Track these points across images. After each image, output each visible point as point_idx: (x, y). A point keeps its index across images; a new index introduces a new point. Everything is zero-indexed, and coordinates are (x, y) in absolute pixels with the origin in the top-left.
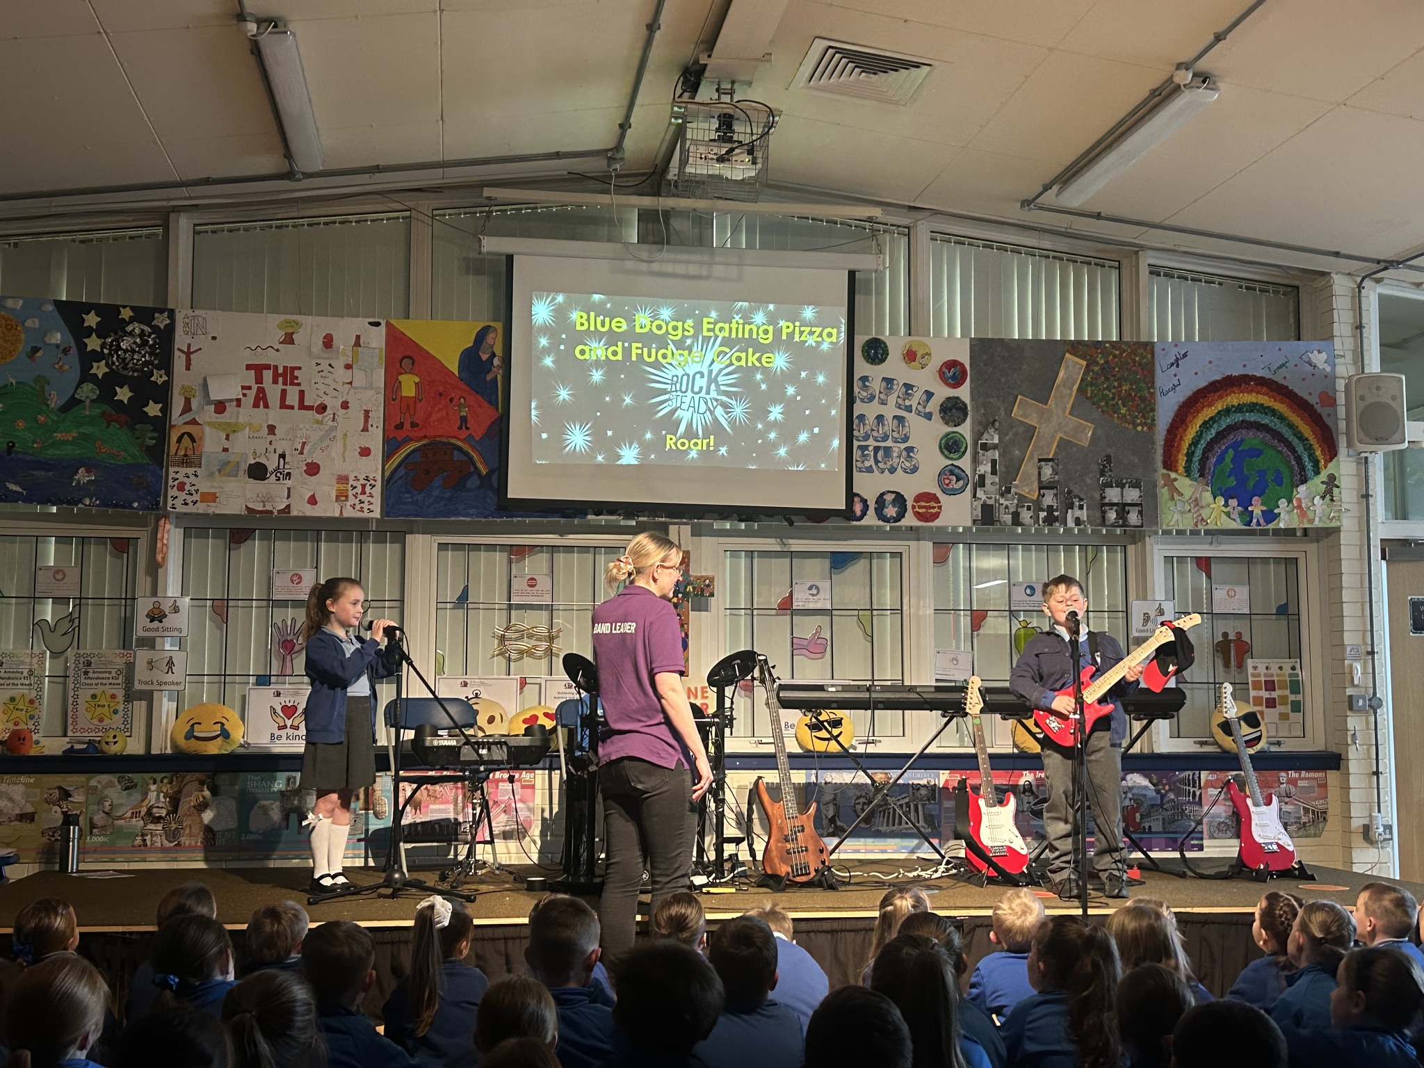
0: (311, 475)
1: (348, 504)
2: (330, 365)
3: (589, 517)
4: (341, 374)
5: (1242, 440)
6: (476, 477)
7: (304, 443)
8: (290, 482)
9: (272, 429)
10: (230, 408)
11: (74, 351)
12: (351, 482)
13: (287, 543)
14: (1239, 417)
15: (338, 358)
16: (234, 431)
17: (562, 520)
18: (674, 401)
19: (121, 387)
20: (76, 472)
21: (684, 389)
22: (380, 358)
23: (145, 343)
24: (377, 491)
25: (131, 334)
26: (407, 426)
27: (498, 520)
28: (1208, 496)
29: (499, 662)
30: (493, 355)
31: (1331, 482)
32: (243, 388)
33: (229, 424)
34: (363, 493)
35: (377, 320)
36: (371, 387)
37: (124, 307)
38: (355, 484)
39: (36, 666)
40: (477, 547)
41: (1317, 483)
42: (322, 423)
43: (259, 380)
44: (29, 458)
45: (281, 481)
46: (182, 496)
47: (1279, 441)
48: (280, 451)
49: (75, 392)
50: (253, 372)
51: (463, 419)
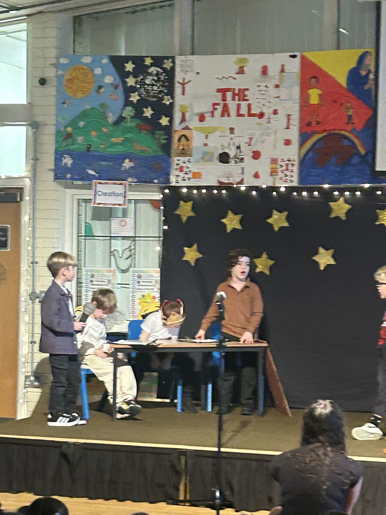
0: (256, 159)
1: (279, 177)
2: (266, 86)
4: (273, 92)
6: (358, 156)
7: (251, 139)
8: (243, 164)
9: (232, 130)
10: (208, 117)
11: (121, 88)
12: (279, 163)
15: (271, 81)
16: (210, 133)
19: (146, 108)
20: (123, 162)
22: (297, 79)
23: (159, 78)
24: (296, 169)
25: (150, 74)
26: (314, 124)
30: (369, 72)
32: (214, 104)
33: (207, 128)
34: (287, 169)
35: (295, 54)
36: (291, 99)
37: (148, 57)
38: (283, 164)
39: (111, 278)
42: (261, 124)
43: (224, 100)
44: (98, 154)
45: (238, 164)
46: (182, 174)
48: (237, 145)
49: (122, 113)
50: (221, 93)
51: (350, 117)
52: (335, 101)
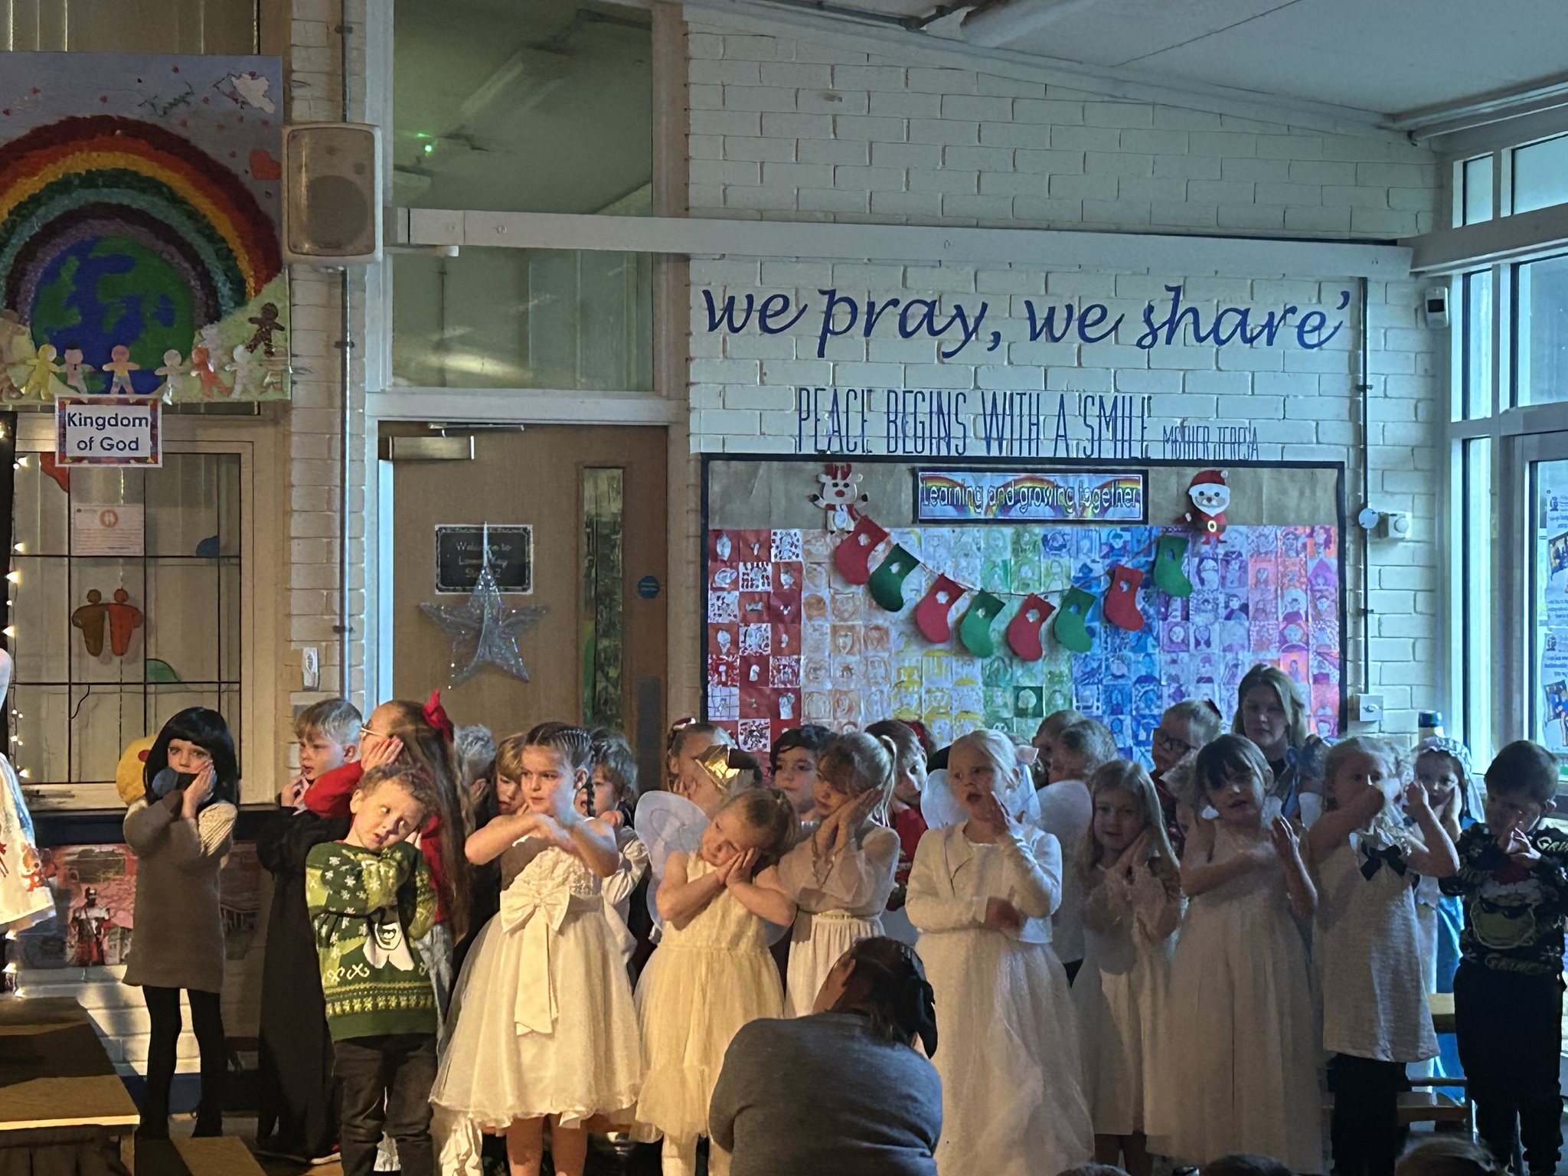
5: (97, 239)
14: (89, 196)
28: (23, 342)
31: (269, 320)
41: (240, 323)
47: (168, 242)
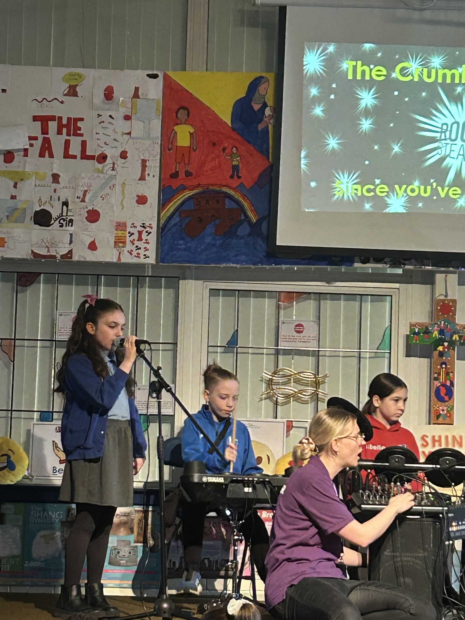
0: (91, 222)
1: (126, 250)
2: (110, 116)
3: (356, 265)
4: (120, 125)
6: (246, 224)
7: (85, 192)
8: (73, 228)
10: (18, 157)
12: (129, 229)
13: (70, 286)
15: (117, 110)
16: (22, 180)
17: (329, 268)
18: (443, 149)
21: (453, 137)
22: (157, 109)
24: (153, 239)
26: (182, 175)
27: (268, 267)
29: (266, 406)
30: (265, 105)
32: (31, 138)
33: (17, 173)
34: (140, 239)
35: (155, 73)
36: (148, 137)
38: (132, 230)
40: (246, 293)
42: (102, 172)
43: (45, 131)
45: (64, 228)
48: (63, 199)
50: (40, 122)
51: (235, 168)
52: (214, 144)
